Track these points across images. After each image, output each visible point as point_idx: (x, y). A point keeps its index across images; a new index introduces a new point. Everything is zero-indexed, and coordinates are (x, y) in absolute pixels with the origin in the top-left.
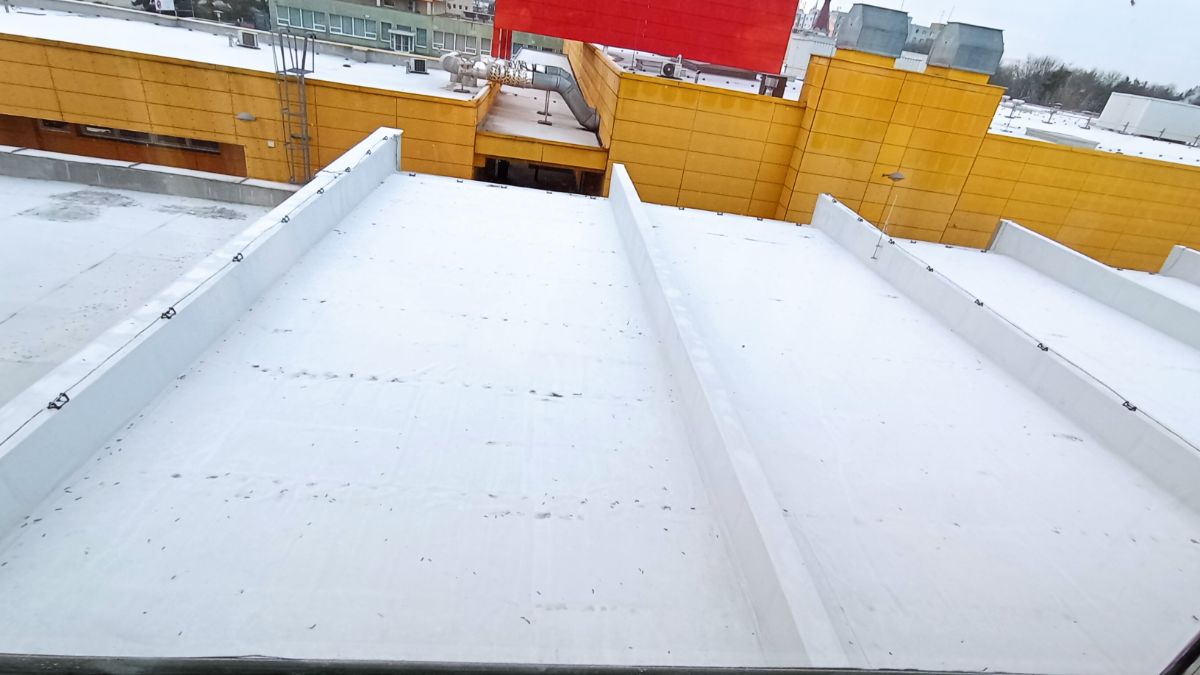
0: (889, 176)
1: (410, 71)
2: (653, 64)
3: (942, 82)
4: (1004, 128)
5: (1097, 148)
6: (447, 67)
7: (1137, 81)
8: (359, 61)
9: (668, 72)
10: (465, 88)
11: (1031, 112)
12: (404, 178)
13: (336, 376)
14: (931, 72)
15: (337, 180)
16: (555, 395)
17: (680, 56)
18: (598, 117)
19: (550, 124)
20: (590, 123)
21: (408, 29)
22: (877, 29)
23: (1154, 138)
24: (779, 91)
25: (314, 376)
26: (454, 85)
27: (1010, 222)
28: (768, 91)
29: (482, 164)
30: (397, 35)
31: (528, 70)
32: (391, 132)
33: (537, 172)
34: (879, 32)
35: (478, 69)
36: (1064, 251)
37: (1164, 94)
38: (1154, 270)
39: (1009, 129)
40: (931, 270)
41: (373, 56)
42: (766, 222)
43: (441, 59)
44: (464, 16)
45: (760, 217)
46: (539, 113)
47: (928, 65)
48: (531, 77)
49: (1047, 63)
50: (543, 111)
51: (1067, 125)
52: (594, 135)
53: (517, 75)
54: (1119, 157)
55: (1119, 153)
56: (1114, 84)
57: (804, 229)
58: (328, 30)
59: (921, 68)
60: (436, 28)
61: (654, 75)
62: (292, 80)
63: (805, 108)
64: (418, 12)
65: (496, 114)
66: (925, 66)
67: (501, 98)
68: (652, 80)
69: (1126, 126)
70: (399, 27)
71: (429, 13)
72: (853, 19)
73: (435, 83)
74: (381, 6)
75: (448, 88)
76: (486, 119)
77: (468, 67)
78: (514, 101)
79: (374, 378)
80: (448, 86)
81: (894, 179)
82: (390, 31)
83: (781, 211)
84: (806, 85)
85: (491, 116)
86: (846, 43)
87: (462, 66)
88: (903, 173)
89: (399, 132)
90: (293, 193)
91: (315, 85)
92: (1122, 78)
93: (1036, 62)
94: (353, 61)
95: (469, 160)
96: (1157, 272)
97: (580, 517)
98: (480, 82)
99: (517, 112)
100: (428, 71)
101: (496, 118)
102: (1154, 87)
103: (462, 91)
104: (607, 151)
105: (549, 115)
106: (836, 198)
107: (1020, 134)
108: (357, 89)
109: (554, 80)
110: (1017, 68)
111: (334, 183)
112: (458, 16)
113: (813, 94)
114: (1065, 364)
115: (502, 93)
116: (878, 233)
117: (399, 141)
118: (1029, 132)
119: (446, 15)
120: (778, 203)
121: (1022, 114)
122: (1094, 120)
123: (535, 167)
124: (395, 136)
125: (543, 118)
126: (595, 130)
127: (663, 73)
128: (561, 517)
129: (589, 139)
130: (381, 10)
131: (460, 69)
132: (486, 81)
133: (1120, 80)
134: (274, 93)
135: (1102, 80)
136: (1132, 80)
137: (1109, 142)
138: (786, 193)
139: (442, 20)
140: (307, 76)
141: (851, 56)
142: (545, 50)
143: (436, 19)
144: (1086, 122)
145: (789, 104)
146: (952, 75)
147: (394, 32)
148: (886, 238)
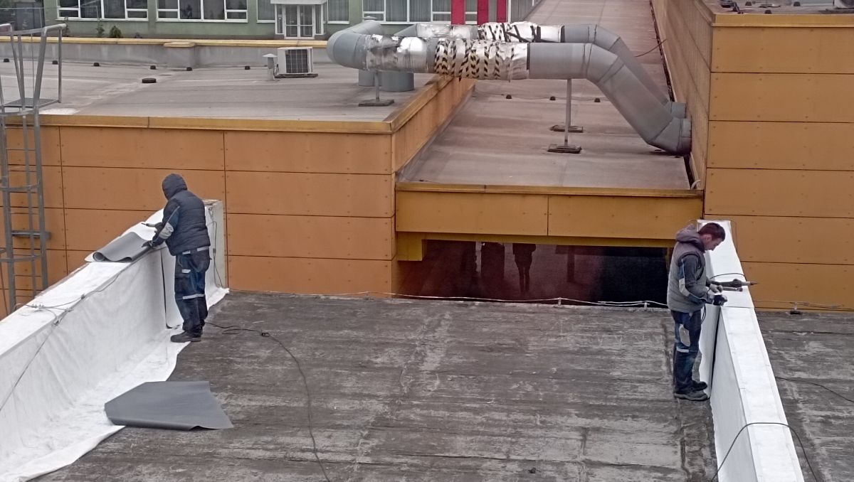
1: (274, 77)
6: (346, 57)
10: (383, 96)
19: (577, 152)
20: (669, 137)
29: (416, 254)
30: (289, 6)
31: (522, 40)
35: (408, 55)
43: (332, 42)
46: (556, 129)
48: (525, 54)
50: (562, 123)
52: (679, 163)
53: (492, 54)
58: (152, 17)
62: (14, 123)
67: (475, 107)
73: (322, 96)
75: (347, 102)
77: (386, 51)
87: (374, 50)
91: (59, 128)
95: (384, 246)
98: (419, 79)
100: (316, 71)
103: (376, 104)
104: (702, 197)
105: (574, 131)
109: (577, 54)
115: (476, 96)
125: (559, 139)
126: (682, 151)
131: (370, 57)
132: (431, 77)
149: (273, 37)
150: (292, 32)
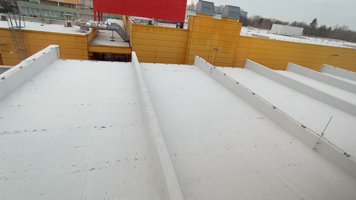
0: (215, 49)
1: (65, 26)
2: (146, 21)
3: (226, 22)
4: (246, 34)
5: (269, 38)
6: (78, 24)
7: (280, 21)
8: (48, 24)
9: (150, 23)
10: (84, 31)
11: (255, 30)
12: (62, 61)
13: (19, 132)
14: (223, 19)
15: (29, 63)
16: (103, 127)
17: (153, 18)
18: (129, 38)
19: (114, 41)
20: (127, 40)
21: (70, 13)
22: (206, 8)
23: (284, 35)
24: (182, 27)
25: (9, 133)
26: (81, 30)
27: (248, 59)
28: (178, 27)
29: (91, 55)
30: (66, 15)
31: (105, 24)
32: (54, 46)
33: (114, 56)
34: (207, 9)
35: (88, 25)
36: (261, 66)
37: (286, 24)
38: (284, 69)
39: (247, 34)
40: (225, 75)
41: (52, 22)
42: (181, 65)
43: (75, 22)
44: (89, 9)
45: (179, 64)
46: (111, 38)
47: (222, 17)
48: (106, 26)
49: (258, 17)
50: (112, 37)
51: (263, 33)
52: (128, 43)
53: (101, 26)
54: (274, 41)
55: (275, 39)
56: (275, 22)
57: (192, 66)
58: (41, 14)
59: (220, 18)
60: (80, 13)
61: (146, 24)
62: (16, 30)
63: (189, 31)
64: (73, 8)
65: (96, 39)
66: (221, 18)
67: (99, 34)
68: (145, 26)
69: (277, 32)
70: (67, 13)
71: (77, 8)
72: (199, 5)
73: (74, 30)
74: (60, 6)
75: (78, 31)
76: (92, 40)
77: (84, 24)
78: (104, 34)
79: (35, 131)
80: (79, 31)
81: (217, 50)
82: (64, 14)
83: (186, 62)
84: (189, 24)
85: (94, 40)
86: (198, 12)
87: (82, 24)
88: (219, 48)
89: (57, 46)
90: (10, 68)
91: (25, 32)
92: (276, 20)
93: (256, 17)
94: (45, 24)
95: (87, 53)
96: (285, 70)
97: (106, 168)
98: (90, 29)
99: (104, 38)
100: (73, 26)
101: (96, 40)
102: (284, 22)
103: (83, 32)
104: (132, 48)
105: (114, 38)
106: (200, 56)
107: (250, 36)
108: (42, 32)
109: (114, 27)
110: (251, 19)
111: (28, 64)
112: (87, 9)
113: (191, 26)
114: (259, 98)
115: (99, 32)
116: (211, 65)
117: (58, 49)
118: (253, 35)
119: (83, 9)
120: (185, 59)
121: (252, 30)
122: (269, 31)
123: (114, 55)
124: (56, 48)
126: (129, 42)
127: (148, 23)
128: (99, 169)
129: (127, 45)
130: (60, 7)
132: (92, 29)
133: (276, 21)
134: (10, 35)
135: (272, 21)
136: (279, 21)
137: (272, 36)
138: (187, 56)
139: (82, 10)
140: (22, 29)
141: (200, 16)
142: (117, 19)
143: (79, 10)
144: (267, 32)
145: (185, 30)
146: (228, 20)
147: (65, 14)
148: (213, 66)
149: (64, 20)
150: (68, 20)
